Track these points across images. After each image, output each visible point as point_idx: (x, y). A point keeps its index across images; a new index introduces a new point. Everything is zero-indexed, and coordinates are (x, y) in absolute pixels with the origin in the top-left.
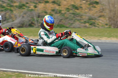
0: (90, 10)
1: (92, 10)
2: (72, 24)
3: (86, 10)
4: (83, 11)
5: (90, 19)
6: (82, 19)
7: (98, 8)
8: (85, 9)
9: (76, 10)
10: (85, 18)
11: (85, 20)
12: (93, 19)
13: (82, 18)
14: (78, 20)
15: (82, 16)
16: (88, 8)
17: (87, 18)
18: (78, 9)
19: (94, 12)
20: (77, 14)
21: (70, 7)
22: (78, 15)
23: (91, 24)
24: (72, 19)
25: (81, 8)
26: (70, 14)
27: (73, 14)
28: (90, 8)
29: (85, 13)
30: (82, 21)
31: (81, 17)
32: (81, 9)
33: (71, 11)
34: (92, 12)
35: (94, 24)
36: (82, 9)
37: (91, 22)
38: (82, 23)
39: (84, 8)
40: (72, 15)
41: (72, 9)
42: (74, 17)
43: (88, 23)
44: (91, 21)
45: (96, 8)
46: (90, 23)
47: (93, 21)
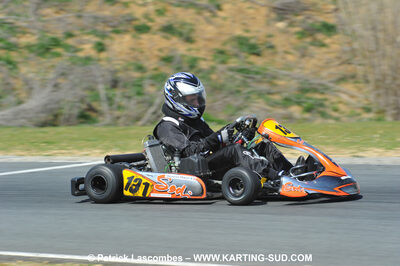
0: (303, 56)
1: (312, 56)
2: (240, 109)
3: (290, 58)
4: (278, 59)
5: (303, 90)
6: (274, 90)
7: (335, 47)
8: (286, 52)
9: (253, 59)
10: (288, 85)
11: (285, 95)
12: (315, 90)
13: (276, 85)
14: (260, 94)
15: (275, 77)
16: (296, 49)
17: (294, 84)
18: (258, 54)
19: (320, 64)
20: (257, 73)
21: (228, 48)
22: (258, 77)
23: (309, 110)
24: (238, 92)
25: (272, 47)
26: (231, 74)
27: (241, 71)
28: (305, 48)
29: (289, 67)
30: (277, 98)
31: (270, 83)
32: (270, 51)
33: (234, 63)
34: (314, 61)
35: (321, 109)
36: (275, 53)
37: (310, 102)
38: (275, 104)
39: (280, 49)
40: (239, 77)
41: (236, 55)
42: (245, 84)
43: (299, 103)
44: (309, 95)
45: (324, 49)
46: (305, 105)
47: (318, 96)
